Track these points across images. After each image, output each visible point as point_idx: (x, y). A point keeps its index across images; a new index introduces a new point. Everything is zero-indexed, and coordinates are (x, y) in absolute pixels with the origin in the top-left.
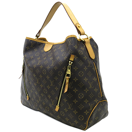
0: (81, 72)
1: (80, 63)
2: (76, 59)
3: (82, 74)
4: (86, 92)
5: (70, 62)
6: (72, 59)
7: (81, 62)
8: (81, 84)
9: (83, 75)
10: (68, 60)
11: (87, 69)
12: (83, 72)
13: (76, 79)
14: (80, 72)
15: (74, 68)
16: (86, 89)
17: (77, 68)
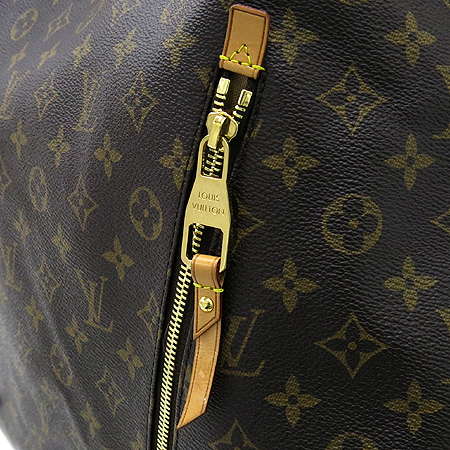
0: (353, 208)
1: (339, 98)
2: (290, 53)
3: (368, 224)
4: (414, 424)
5: (224, 85)
6: (243, 55)
7: (352, 85)
8: (353, 333)
9: (370, 241)
10: (203, 74)
11: (425, 161)
12: (371, 208)
13: (289, 285)
14: (334, 208)
15: (273, 162)
16: (414, 391)
17: (307, 162)
